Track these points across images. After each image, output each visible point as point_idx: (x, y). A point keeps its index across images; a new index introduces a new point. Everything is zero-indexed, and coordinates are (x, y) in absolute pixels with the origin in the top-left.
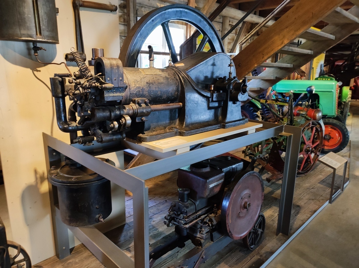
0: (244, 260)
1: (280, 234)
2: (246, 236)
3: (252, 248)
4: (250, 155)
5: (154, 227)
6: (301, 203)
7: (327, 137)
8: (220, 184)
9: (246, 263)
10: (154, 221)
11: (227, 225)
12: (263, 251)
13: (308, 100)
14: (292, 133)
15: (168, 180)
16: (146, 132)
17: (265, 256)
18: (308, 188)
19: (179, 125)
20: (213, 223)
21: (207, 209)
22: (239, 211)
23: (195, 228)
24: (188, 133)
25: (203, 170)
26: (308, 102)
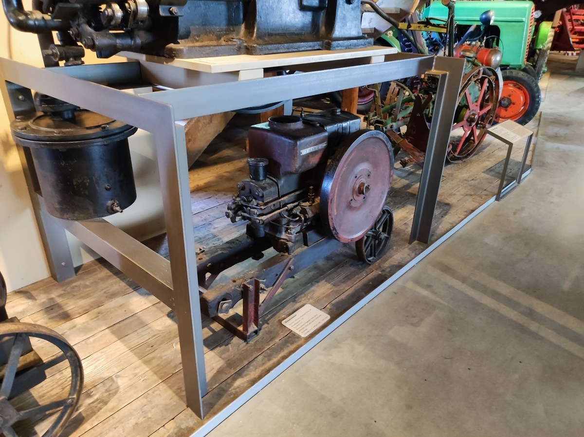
0: (357, 276)
1: (416, 242)
2: (361, 237)
3: (369, 261)
4: (377, 124)
5: (215, 236)
6: (452, 200)
7: (505, 102)
8: (320, 150)
9: (358, 280)
10: (215, 228)
11: (330, 217)
12: (386, 265)
13: (481, 39)
14: (447, 71)
15: (240, 171)
16: (183, 40)
17: (390, 271)
18: (465, 180)
19: (246, 36)
20: (306, 215)
21: (298, 193)
22: (351, 198)
23: (278, 225)
24: (261, 50)
25: (290, 126)
26: (481, 41)
